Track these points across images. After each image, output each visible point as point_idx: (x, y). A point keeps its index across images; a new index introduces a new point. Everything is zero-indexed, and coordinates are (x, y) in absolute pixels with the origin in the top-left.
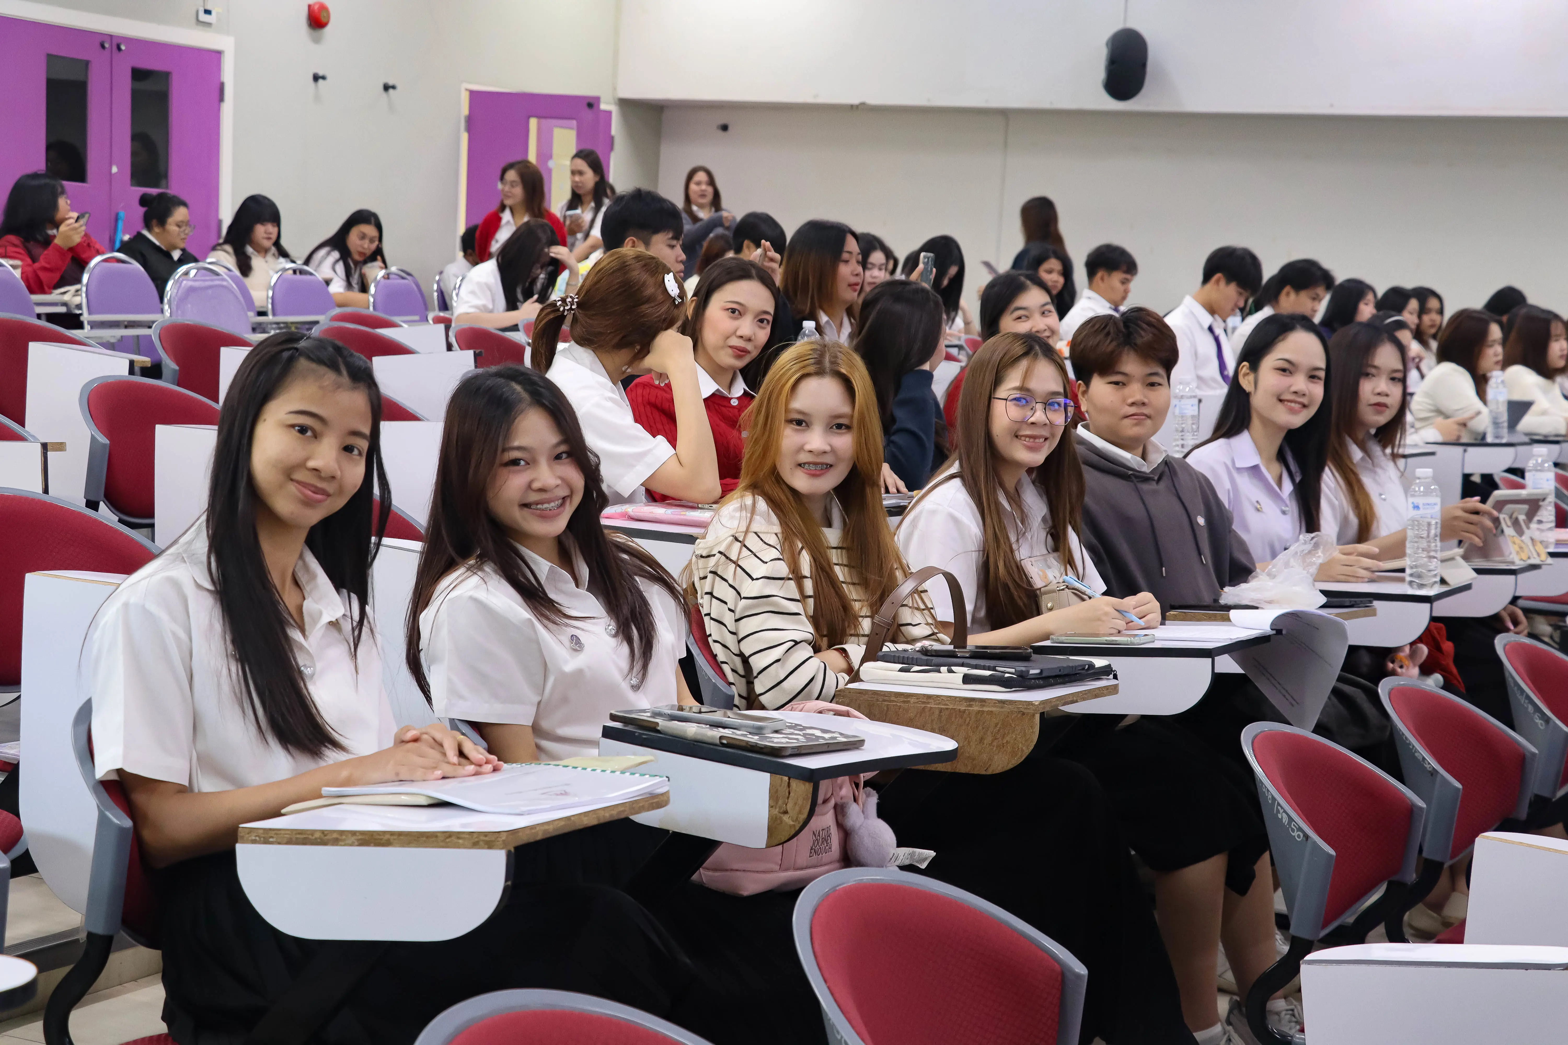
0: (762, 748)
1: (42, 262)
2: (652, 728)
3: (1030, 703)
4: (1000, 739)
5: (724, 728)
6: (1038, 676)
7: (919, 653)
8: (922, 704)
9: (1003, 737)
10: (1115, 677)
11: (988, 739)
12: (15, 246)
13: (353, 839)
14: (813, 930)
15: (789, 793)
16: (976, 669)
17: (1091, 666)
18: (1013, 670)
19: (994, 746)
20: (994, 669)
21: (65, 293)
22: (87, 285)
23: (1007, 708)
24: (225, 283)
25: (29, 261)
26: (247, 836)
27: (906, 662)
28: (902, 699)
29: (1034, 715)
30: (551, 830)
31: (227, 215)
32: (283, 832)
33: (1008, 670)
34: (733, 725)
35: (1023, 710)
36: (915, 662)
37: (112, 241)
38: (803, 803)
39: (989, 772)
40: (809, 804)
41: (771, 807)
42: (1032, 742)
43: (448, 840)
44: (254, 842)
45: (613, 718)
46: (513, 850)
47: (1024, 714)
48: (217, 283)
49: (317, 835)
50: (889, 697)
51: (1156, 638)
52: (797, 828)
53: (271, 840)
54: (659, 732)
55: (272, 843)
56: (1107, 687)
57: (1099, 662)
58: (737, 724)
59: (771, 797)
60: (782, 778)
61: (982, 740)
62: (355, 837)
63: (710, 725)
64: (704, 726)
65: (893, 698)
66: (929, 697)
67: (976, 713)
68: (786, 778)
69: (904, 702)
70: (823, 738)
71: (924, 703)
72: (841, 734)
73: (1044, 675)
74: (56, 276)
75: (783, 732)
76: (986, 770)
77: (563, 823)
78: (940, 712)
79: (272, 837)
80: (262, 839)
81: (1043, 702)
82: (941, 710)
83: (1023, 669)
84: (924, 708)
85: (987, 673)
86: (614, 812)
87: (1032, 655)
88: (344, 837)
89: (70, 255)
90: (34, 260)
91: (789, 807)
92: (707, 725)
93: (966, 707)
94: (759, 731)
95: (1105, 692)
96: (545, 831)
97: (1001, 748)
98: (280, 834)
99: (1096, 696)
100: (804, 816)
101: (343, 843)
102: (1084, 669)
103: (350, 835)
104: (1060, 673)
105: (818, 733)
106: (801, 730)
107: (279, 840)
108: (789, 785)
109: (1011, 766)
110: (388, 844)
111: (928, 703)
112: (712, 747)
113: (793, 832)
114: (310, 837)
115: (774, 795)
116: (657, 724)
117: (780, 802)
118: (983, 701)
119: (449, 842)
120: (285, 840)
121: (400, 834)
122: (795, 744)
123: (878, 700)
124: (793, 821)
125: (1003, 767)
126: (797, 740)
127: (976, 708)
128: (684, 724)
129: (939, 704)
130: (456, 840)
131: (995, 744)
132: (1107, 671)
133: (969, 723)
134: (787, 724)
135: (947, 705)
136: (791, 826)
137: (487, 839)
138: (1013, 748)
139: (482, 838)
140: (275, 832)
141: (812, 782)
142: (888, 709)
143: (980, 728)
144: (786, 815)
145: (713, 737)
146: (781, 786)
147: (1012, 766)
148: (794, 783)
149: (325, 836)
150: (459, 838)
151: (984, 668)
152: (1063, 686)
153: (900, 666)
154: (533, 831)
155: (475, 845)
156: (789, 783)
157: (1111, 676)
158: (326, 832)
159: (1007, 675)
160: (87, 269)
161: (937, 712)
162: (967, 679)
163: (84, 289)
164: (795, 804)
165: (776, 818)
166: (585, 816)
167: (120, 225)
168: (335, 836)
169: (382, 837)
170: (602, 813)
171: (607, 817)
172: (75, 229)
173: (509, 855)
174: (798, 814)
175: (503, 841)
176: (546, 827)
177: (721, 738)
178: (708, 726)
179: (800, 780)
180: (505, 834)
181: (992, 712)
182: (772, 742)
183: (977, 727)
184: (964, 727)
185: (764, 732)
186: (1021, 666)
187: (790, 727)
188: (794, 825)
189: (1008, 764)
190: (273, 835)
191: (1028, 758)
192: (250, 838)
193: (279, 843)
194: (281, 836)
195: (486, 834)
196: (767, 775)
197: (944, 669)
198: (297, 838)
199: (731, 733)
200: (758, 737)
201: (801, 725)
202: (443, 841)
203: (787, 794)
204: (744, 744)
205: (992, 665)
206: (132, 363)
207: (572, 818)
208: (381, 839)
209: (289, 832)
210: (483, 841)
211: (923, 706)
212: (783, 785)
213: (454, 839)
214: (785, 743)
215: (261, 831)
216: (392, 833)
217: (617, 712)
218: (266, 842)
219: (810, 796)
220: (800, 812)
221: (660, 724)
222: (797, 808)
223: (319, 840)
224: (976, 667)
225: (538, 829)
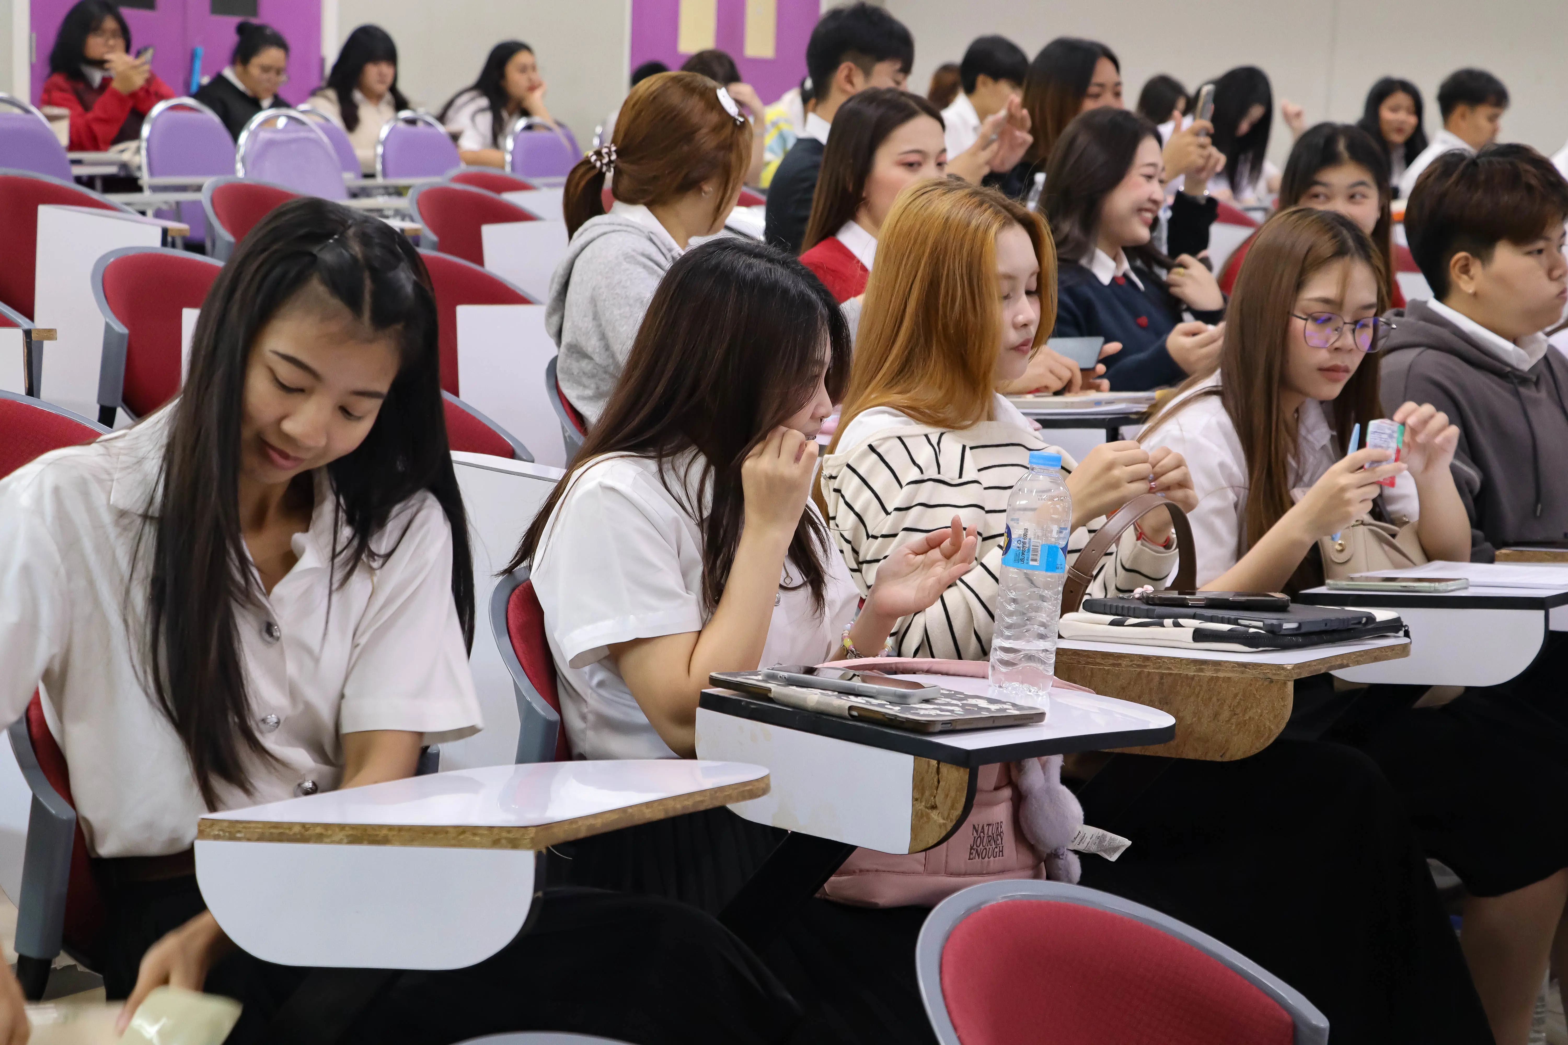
0: (903, 722)
1: (97, 111)
2: (763, 694)
3: (1280, 667)
4: (1241, 715)
5: (857, 695)
6: (1295, 632)
7: (1138, 601)
8: (1137, 668)
9: (1245, 711)
10: (1407, 634)
11: (1226, 714)
12: (61, 90)
13: (341, 835)
14: (944, 961)
15: (939, 782)
16: (1212, 621)
17: (1371, 619)
18: (1260, 624)
19: (1232, 724)
20: (1235, 622)
21: (122, 151)
22: (148, 140)
23: (1250, 674)
24: (312, 135)
25: (79, 109)
26: (208, 830)
27: (1120, 613)
28: (1111, 662)
29: (1285, 683)
30: (599, 825)
31: (331, 51)
32: (253, 825)
33: (1254, 623)
34: (866, 692)
35: (1270, 676)
36: (1131, 613)
37: (187, 84)
38: (956, 795)
39: (1226, 759)
40: (965, 795)
41: (915, 799)
42: (1283, 718)
43: (462, 837)
44: (217, 837)
45: (714, 682)
46: (544, 851)
47: (1272, 681)
48: (302, 134)
49: (297, 829)
50: (1094, 658)
51: (1471, 584)
52: (949, 828)
53: (238, 835)
54: (771, 700)
55: (239, 839)
56: (1392, 648)
57: (1382, 614)
58: (874, 691)
59: (915, 787)
60: (929, 762)
61: (1216, 715)
62: (344, 833)
63: (839, 692)
64: (830, 693)
65: (1098, 660)
66: (1147, 658)
67: (1209, 679)
68: (934, 763)
69: (1114, 665)
70: (988, 710)
71: (1139, 666)
72: (1014, 705)
73: (1303, 630)
74: (114, 130)
75: (936, 701)
76: (1221, 756)
77: (615, 816)
78: (1162, 678)
79: (239, 832)
80: (227, 834)
81: (1298, 666)
82: (1162, 676)
83: (1275, 622)
84: (1140, 673)
85: (1226, 627)
86: (689, 803)
87: (1290, 604)
88: (330, 832)
89: (130, 104)
90: (86, 108)
91: (939, 800)
92: (834, 691)
93: (1194, 672)
94: (902, 700)
95: (1389, 654)
96: (590, 827)
97: (1241, 727)
98: (250, 828)
99: (1376, 659)
100: (958, 812)
101: (328, 840)
102: (1360, 623)
103: (337, 830)
104: (1327, 628)
105: (983, 704)
106: (960, 699)
107: (248, 836)
108: (938, 771)
109: (1254, 751)
110: (384, 841)
111: (1145, 666)
112: (840, 720)
113: (944, 834)
114: (287, 831)
115: (919, 785)
116: (770, 690)
117: (927, 793)
118: (1217, 664)
119: (462, 840)
120: (256, 836)
121: (401, 829)
122: (947, 716)
123: (1079, 662)
124: (944, 819)
125: (1245, 752)
126: (955, 711)
127: (1209, 673)
128: (804, 690)
129: (1160, 668)
130: (471, 838)
131: (1233, 721)
132: (1395, 626)
133: (1199, 693)
134: (942, 691)
135: (1169, 669)
136: (940, 826)
137: (511, 836)
138: (1258, 726)
139: (504, 834)
140: (244, 825)
141: (967, 767)
142: (1092, 673)
143: (1214, 699)
144: (934, 811)
145: (840, 708)
146: (927, 772)
147: (1257, 751)
148: (945, 769)
149: (306, 831)
150: (475, 834)
151: (1222, 621)
152: (1331, 645)
153: (1111, 618)
154: (574, 826)
155: (496, 843)
156: (938, 768)
157: (1401, 633)
158: (307, 826)
159: (1252, 630)
160: (147, 119)
161: (1157, 679)
162: (1199, 636)
163: (144, 145)
164: (947, 796)
165: (922, 814)
166: (647, 808)
167: (198, 65)
168: (319, 830)
169: (378, 833)
170: (671, 804)
171: (678, 808)
172: (135, 67)
173: (539, 857)
174: (950, 810)
175: (532, 839)
176: (592, 821)
177: (851, 708)
178: (836, 693)
179: (953, 764)
180: (534, 830)
181: (1229, 678)
182: (918, 714)
183: (1210, 699)
184: (1192, 699)
185: (910, 701)
186: (1271, 618)
187: (946, 696)
188: (944, 824)
189: (1251, 747)
190: (240, 829)
191: (1277, 741)
192: (212, 833)
193: (249, 840)
194: (252, 830)
195: (509, 829)
196: (910, 758)
197: (1168, 622)
198: (271, 833)
199: (864, 702)
200: (900, 708)
201: (962, 693)
202: (454, 838)
203: (936, 783)
204: (880, 717)
205: (1233, 617)
206: (165, 232)
207: (630, 810)
208: (377, 835)
209: (260, 826)
210: (506, 838)
211: (1138, 670)
212: (930, 770)
213: (468, 835)
214: (934, 716)
215: (226, 824)
216: (391, 828)
217: (719, 674)
218: (232, 838)
219: (966, 785)
220: (953, 807)
221: (773, 690)
222: (949, 802)
223: (299, 836)
224: (1212, 619)
225: (580, 823)
